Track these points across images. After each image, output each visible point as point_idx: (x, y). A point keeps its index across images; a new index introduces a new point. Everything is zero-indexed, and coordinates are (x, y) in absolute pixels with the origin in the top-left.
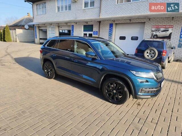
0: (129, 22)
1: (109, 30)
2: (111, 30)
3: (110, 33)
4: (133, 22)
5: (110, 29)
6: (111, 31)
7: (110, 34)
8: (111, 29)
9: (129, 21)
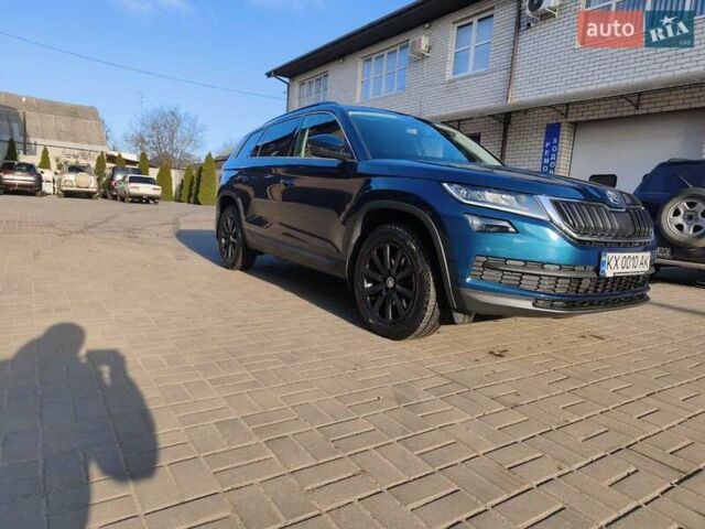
0: (632, 113)
1: (545, 149)
2: (550, 148)
3: (546, 161)
4: (650, 111)
5: (548, 144)
6: (551, 153)
7: (548, 165)
8: (552, 145)
9: (633, 108)
